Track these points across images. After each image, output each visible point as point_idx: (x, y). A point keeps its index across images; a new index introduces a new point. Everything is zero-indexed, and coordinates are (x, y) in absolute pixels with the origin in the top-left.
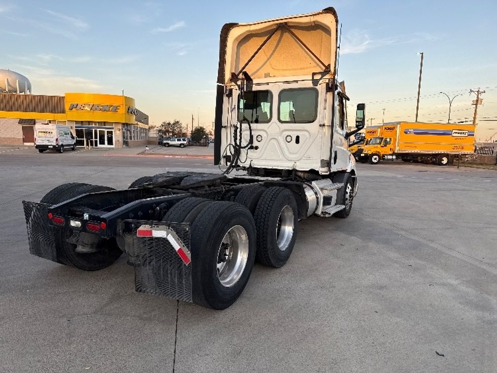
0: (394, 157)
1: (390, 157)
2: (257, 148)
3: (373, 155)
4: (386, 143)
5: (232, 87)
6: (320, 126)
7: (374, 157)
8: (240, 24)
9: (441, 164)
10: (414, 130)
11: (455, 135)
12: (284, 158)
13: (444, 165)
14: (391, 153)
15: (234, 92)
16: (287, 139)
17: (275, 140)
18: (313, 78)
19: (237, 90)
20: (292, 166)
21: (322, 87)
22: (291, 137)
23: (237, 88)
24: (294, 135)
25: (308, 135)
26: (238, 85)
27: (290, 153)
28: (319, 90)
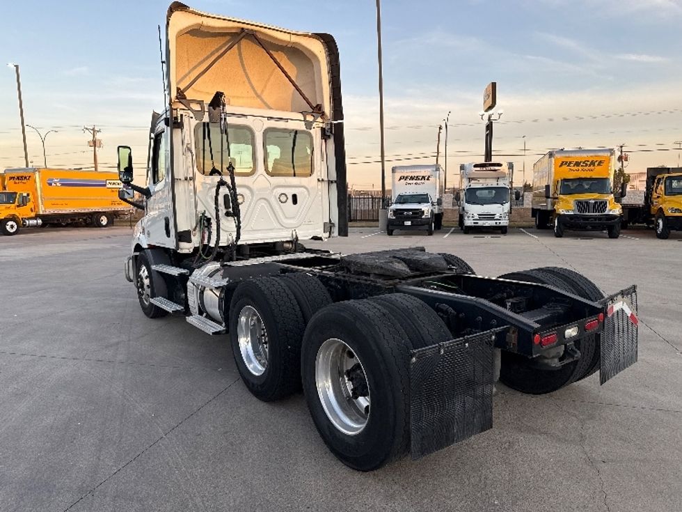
0: (40, 222)
1: (33, 222)
3: (7, 220)
4: (24, 201)
6: (319, 180)
7: (10, 223)
9: (100, 226)
10: (61, 180)
11: (109, 186)
12: (279, 226)
13: (105, 226)
14: (33, 214)
15: (186, 120)
16: (281, 199)
17: (265, 201)
18: (305, 118)
19: (192, 118)
20: (290, 235)
21: (316, 133)
22: (286, 196)
23: (192, 115)
24: (290, 192)
25: (306, 193)
26: (193, 111)
27: (286, 218)
28: (314, 135)
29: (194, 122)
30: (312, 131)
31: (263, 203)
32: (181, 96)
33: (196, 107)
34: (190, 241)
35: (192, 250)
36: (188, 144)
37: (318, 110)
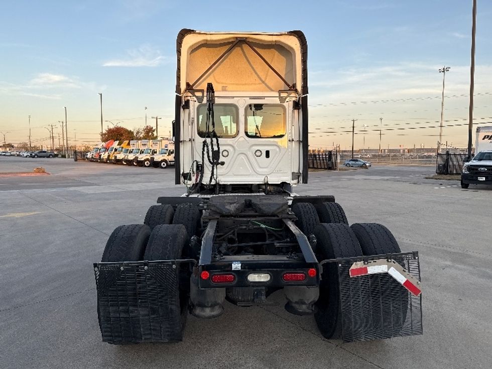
2: (223, 164)
5: (189, 98)
6: (290, 141)
8: (197, 32)
12: (254, 173)
15: (191, 103)
16: (258, 154)
17: (243, 155)
18: (280, 95)
19: (195, 101)
20: (263, 180)
21: (289, 105)
22: (261, 152)
23: (195, 99)
24: (264, 149)
25: (278, 150)
26: (197, 97)
27: (260, 167)
28: (287, 107)
29: (197, 104)
30: (285, 104)
31: (242, 156)
32: (189, 87)
33: (199, 94)
34: (190, 179)
35: (191, 185)
36: (192, 118)
37: (293, 88)
